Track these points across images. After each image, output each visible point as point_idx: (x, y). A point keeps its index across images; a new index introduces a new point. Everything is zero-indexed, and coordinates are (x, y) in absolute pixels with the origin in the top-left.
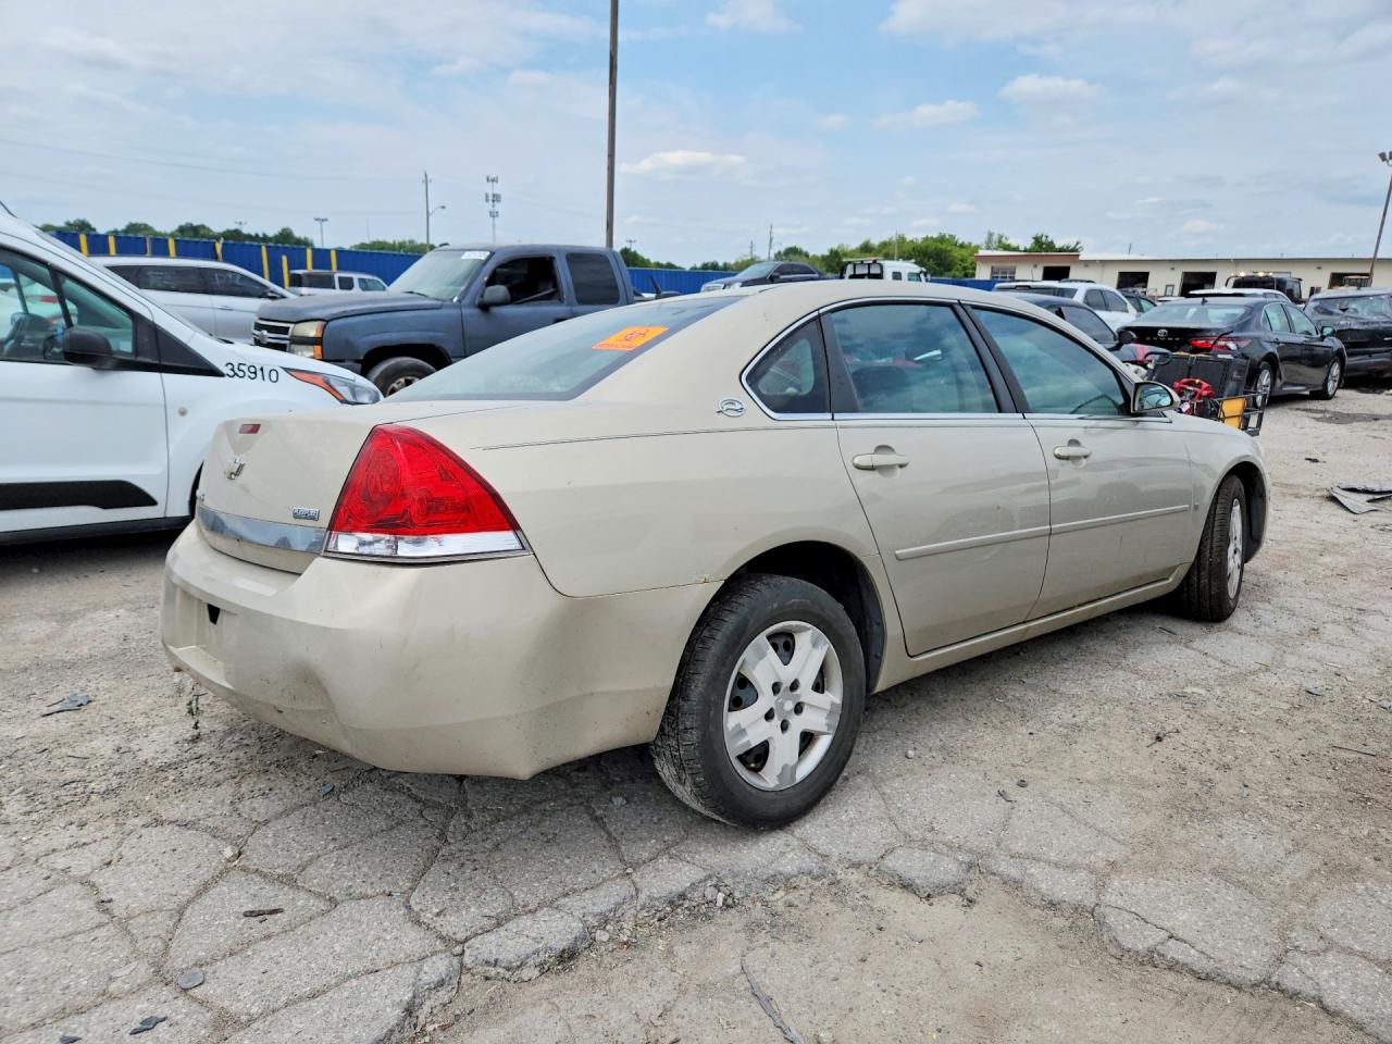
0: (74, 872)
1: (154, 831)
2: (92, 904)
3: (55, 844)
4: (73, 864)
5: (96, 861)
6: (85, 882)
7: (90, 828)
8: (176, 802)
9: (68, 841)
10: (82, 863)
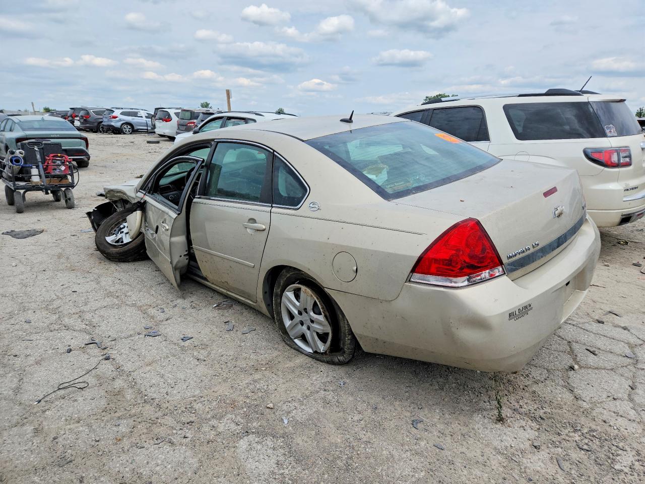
0: (631, 405)
1: (583, 396)
2: (637, 391)
3: (627, 422)
4: (629, 408)
5: (618, 403)
6: (631, 400)
7: (605, 418)
8: (560, 399)
9: (620, 419)
10: (625, 407)
